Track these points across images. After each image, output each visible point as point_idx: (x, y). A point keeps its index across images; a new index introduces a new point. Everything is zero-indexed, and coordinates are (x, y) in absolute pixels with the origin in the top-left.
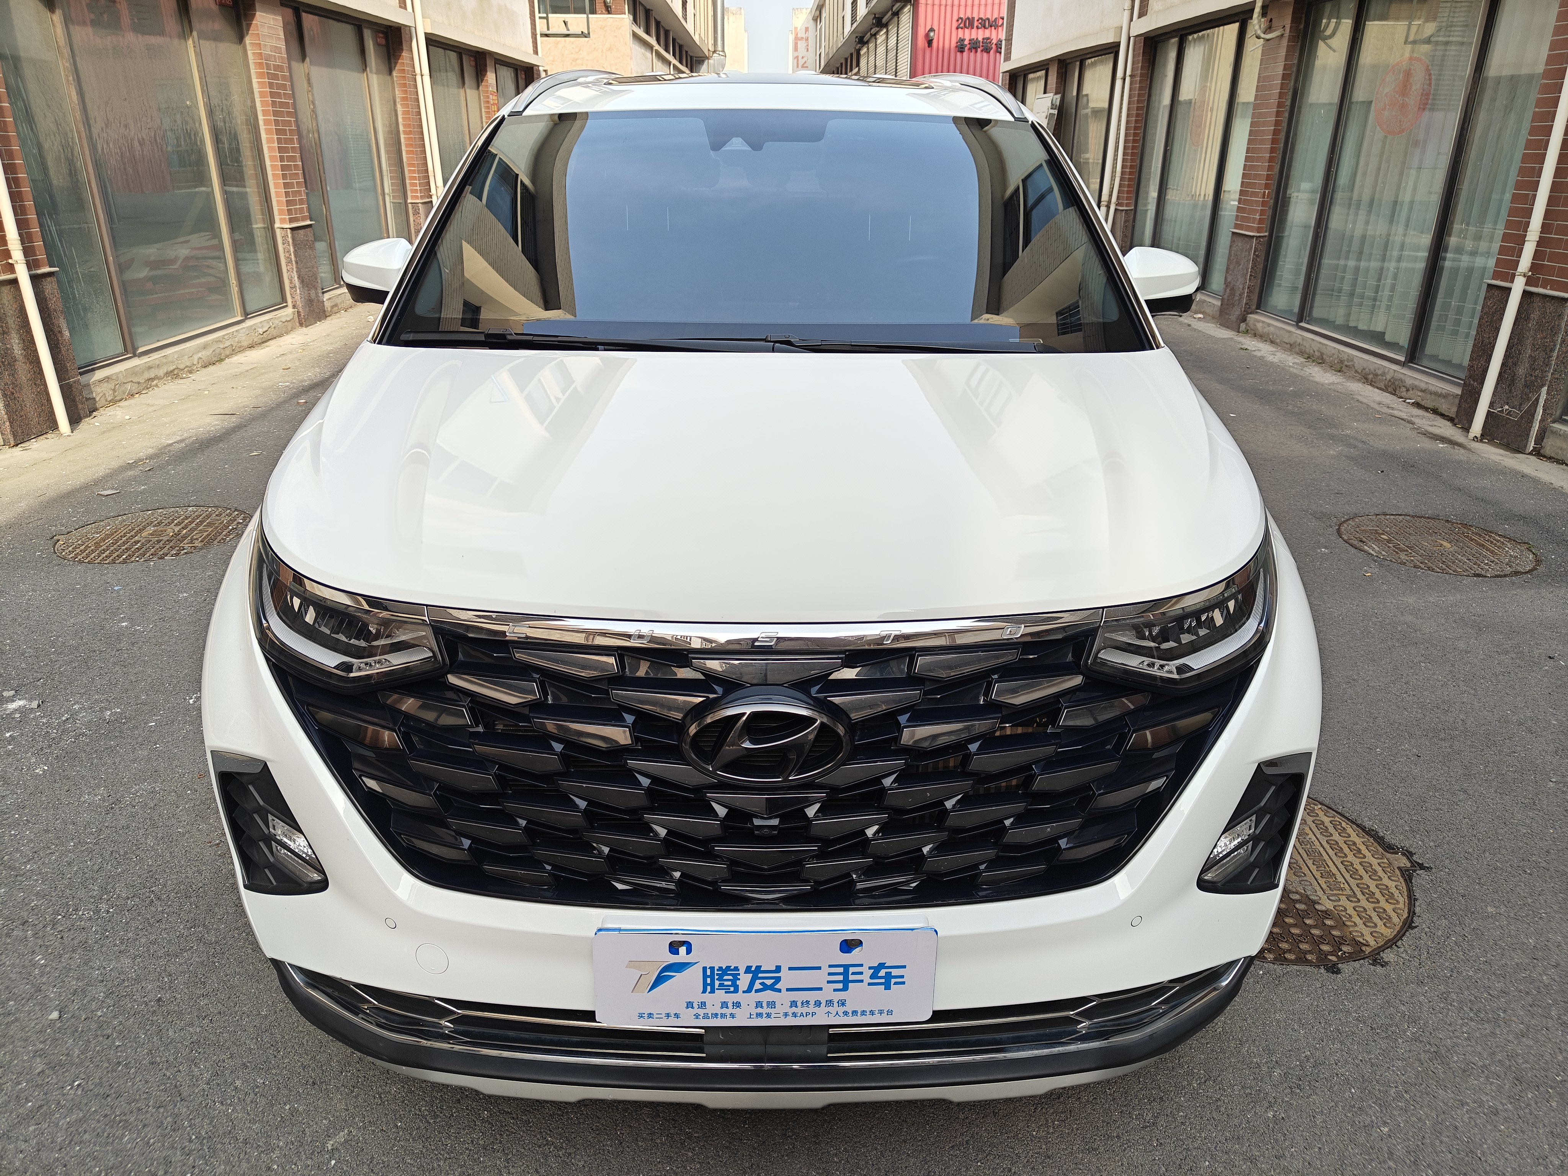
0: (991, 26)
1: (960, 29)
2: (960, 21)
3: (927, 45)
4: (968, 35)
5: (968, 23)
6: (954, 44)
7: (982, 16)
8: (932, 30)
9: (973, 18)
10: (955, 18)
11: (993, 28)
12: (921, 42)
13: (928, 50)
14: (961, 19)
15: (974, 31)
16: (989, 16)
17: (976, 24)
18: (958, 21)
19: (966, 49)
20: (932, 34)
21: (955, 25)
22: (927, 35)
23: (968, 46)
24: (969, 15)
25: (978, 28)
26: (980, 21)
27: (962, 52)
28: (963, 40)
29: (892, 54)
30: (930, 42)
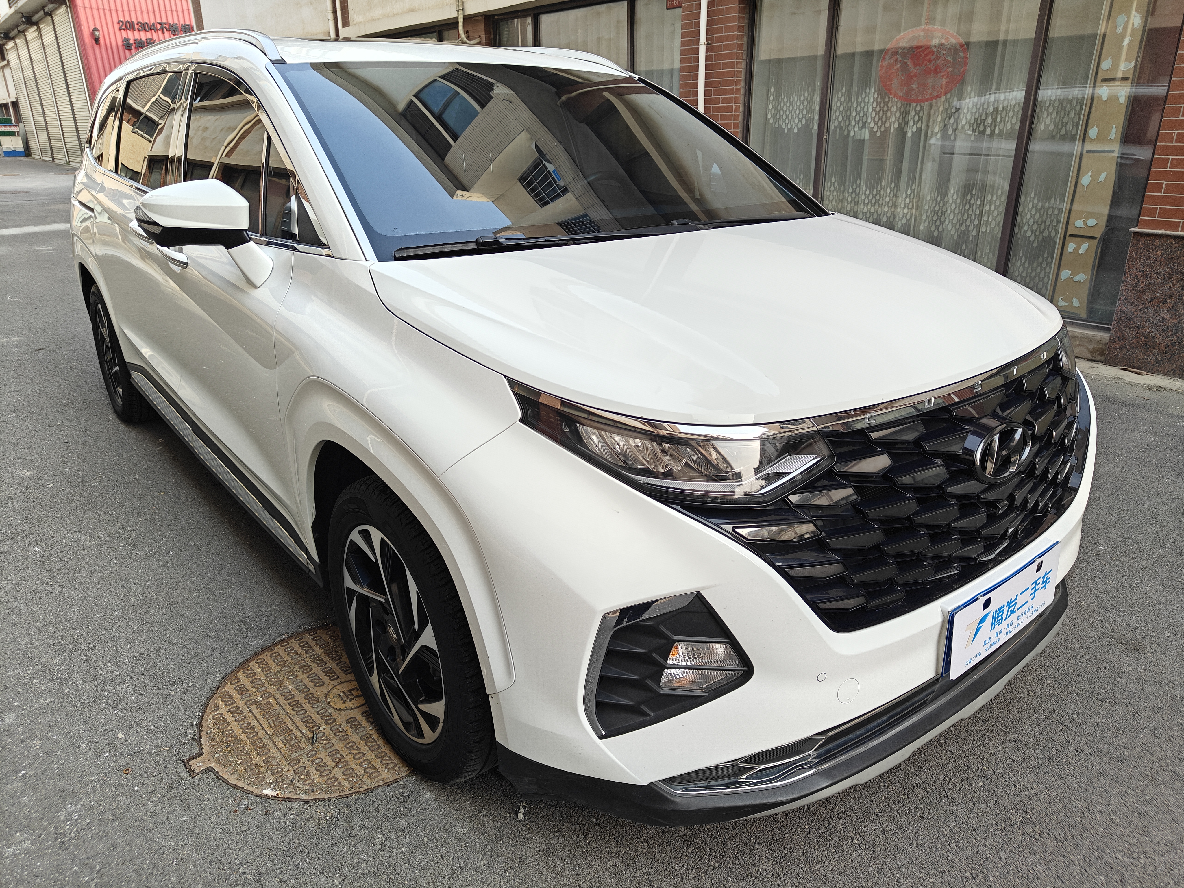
0: (151, 30)
1: (122, 31)
2: (121, 24)
3: (94, 42)
4: (132, 36)
5: (129, 26)
6: (120, 43)
7: (140, 20)
8: (95, 29)
9: (133, 22)
10: (116, 21)
11: (153, 31)
12: (88, 39)
13: (97, 47)
14: (122, 21)
15: (136, 32)
16: (146, 21)
17: (136, 27)
18: (119, 23)
19: (133, 47)
20: (97, 33)
21: (117, 27)
22: (92, 34)
23: (134, 45)
24: (128, 18)
25: (139, 30)
26: (140, 25)
27: (130, 50)
28: (128, 40)
29: (51, 50)
30: (97, 40)
